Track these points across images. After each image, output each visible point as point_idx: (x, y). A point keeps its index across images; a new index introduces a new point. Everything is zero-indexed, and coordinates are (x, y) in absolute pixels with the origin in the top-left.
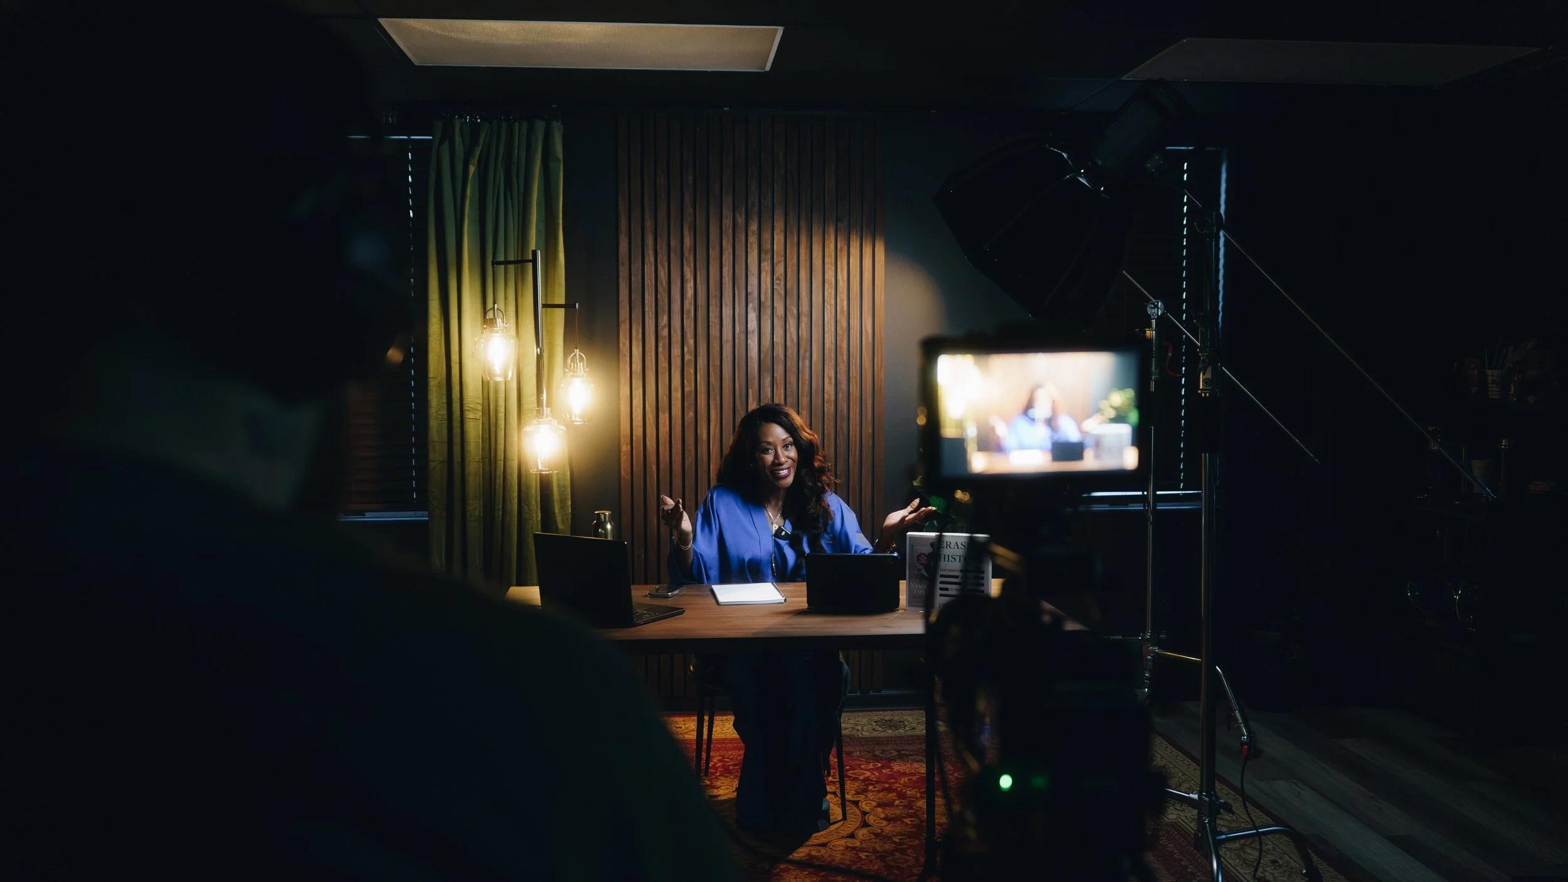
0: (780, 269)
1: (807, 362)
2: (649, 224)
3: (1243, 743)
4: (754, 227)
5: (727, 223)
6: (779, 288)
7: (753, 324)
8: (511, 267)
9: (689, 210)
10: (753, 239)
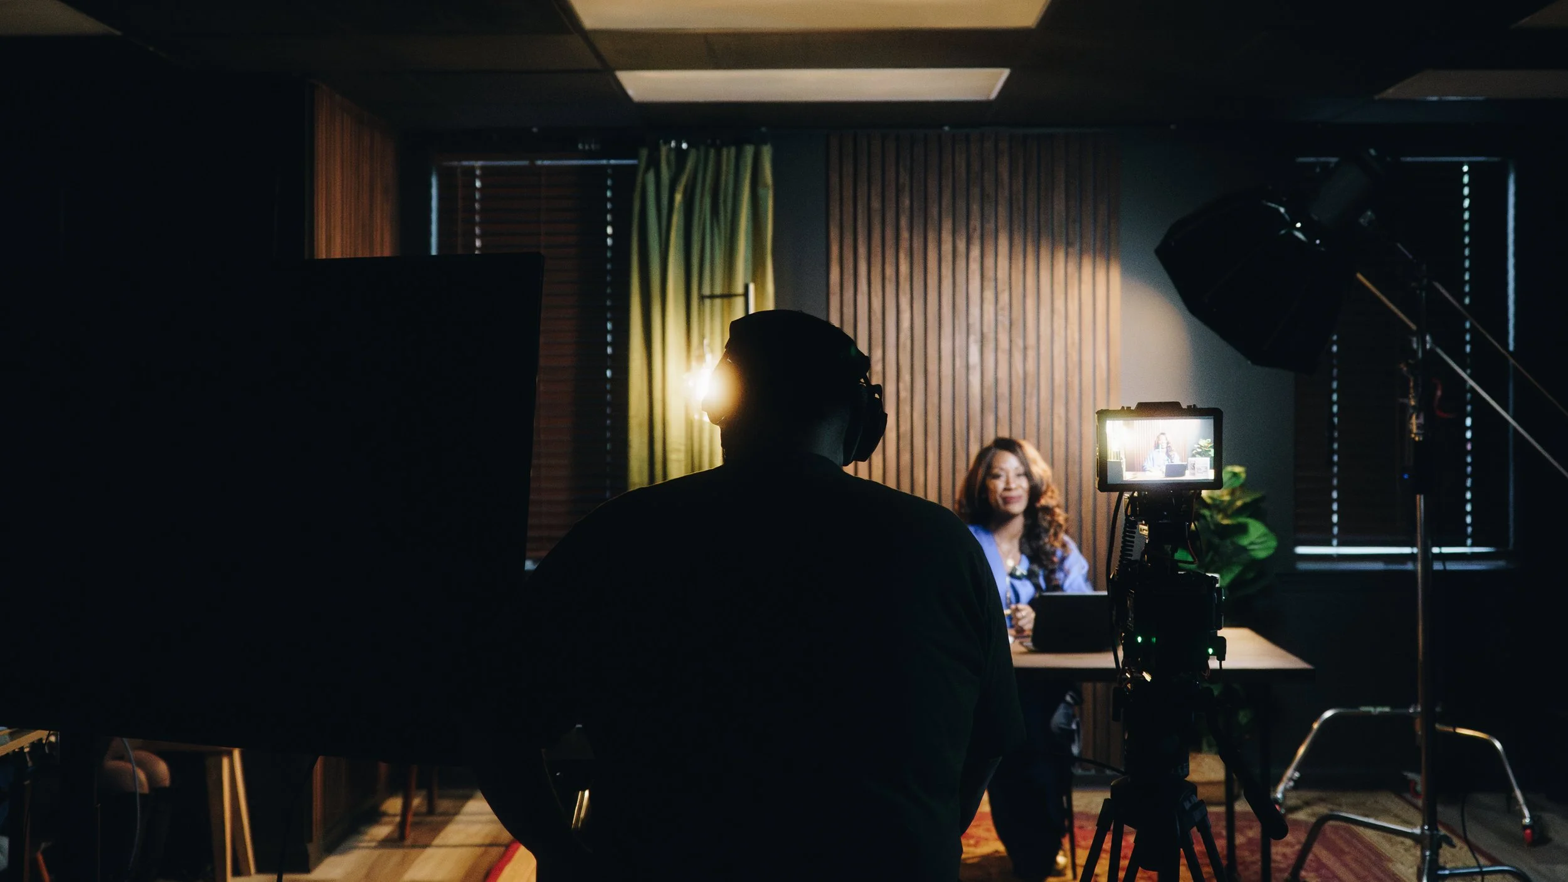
0: (1004, 298)
1: (1035, 400)
2: (862, 251)
3: (1525, 827)
4: (975, 252)
5: (947, 247)
6: (1004, 319)
7: (974, 358)
8: (718, 302)
9: (905, 235)
10: (975, 266)
